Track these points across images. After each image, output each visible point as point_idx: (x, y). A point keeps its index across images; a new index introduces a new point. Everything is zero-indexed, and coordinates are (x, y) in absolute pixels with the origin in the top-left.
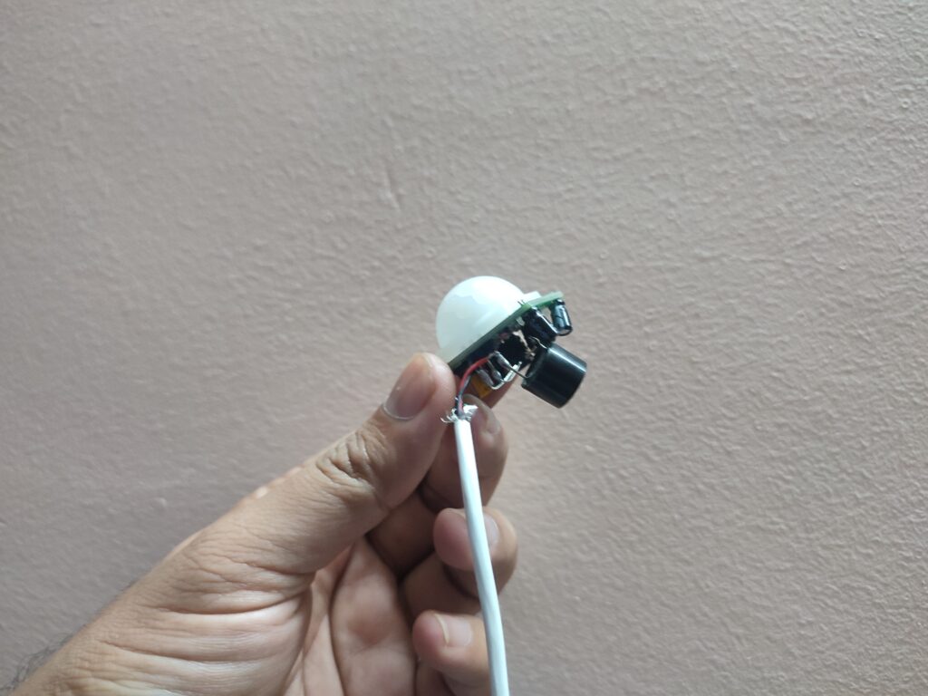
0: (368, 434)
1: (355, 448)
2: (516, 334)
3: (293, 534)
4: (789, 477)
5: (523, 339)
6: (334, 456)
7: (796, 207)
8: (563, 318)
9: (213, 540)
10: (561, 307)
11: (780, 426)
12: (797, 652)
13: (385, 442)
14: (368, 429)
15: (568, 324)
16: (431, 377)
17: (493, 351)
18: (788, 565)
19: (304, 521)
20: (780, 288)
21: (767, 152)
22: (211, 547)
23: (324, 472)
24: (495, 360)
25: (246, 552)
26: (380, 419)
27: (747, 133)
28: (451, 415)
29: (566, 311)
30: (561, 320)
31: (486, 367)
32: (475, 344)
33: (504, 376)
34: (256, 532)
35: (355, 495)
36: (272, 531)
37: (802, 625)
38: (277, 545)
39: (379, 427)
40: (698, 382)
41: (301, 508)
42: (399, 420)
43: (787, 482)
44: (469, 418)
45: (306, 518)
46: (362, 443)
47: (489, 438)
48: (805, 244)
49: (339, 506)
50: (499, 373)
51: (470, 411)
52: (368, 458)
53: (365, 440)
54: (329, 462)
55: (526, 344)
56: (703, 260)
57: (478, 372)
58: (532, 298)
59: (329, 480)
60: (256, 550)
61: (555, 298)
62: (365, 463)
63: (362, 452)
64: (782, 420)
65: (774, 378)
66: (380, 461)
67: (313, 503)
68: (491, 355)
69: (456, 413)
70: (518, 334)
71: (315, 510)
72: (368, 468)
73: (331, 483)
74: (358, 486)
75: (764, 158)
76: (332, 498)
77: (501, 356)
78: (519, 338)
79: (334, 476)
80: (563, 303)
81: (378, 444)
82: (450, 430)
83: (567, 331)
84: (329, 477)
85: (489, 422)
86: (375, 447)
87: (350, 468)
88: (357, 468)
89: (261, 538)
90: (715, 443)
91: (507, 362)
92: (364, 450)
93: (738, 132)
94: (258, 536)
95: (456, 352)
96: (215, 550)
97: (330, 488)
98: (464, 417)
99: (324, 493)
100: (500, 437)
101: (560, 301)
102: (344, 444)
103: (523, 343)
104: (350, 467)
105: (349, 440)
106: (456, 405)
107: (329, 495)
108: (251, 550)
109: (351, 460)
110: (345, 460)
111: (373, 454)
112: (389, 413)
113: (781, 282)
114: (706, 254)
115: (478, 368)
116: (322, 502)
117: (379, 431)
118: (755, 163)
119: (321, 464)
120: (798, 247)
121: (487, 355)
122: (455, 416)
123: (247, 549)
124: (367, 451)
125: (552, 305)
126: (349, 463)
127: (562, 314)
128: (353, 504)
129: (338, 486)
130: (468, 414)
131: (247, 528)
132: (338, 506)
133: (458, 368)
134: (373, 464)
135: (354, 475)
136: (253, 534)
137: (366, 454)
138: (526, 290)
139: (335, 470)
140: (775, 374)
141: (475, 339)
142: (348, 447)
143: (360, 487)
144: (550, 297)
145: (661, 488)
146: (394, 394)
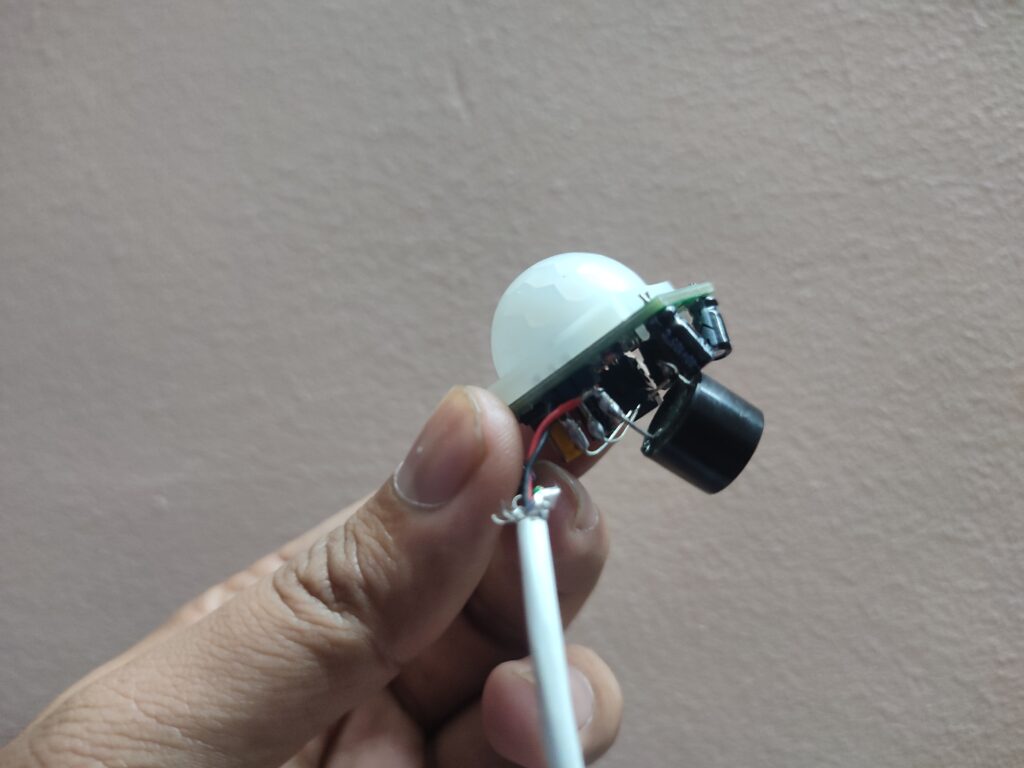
0: (364, 533)
1: (340, 557)
2: (629, 354)
3: (221, 714)
4: (987, 470)
5: (642, 365)
6: (303, 566)
7: (997, 114)
8: (716, 329)
9: (76, 721)
10: (710, 309)
11: (975, 402)
12: (993, 699)
13: (393, 549)
14: (365, 521)
15: (725, 340)
16: (478, 432)
17: (589, 386)
18: (983, 585)
19: (242, 692)
20: (977, 219)
21: (959, 41)
22: (73, 736)
23: (284, 597)
24: (594, 402)
25: (134, 749)
26: (386, 505)
27: (931, 16)
28: (510, 509)
29: (720, 315)
30: (713, 331)
31: (577, 415)
32: (558, 372)
33: (608, 433)
34: (153, 709)
35: (336, 644)
36: (184, 709)
37: (1001, 664)
38: (191, 737)
39: (384, 521)
40: (866, 344)
41: (237, 665)
42: (419, 509)
43: (984, 476)
44: (545, 512)
45: (246, 686)
46: (353, 547)
47: (578, 539)
48: (1010, 162)
49: (309, 663)
50: (600, 427)
51: (546, 499)
52: (361, 576)
53: (358, 542)
54: (293, 578)
55: (647, 373)
56: (873, 183)
57: (564, 423)
58: (663, 293)
59: (290, 612)
60: (150, 745)
61: (702, 293)
62: (356, 587)
63: (351, 564)
64: (978, 394)
65: (969, 340)
66: (382, 582)
67: (261, 658)
68: (586, 394)
69: (521, 503)
70: (635, 355)
71: (263, 670)
72: (360, 596)
73: (294, 620)
74: (341, 625)
75: (955, 48)
76: (294, 649)
77: (604, 394)
78: (635, 362)
79: (301, 607)
80: (714, 303)
81: (380, 551)
82: (511, 533)
83: (723, 351)
84: (291, 608)
85: (581, 512)
86: (375, 556)
87: (329, 594)
88: (341, 594)
89: (162, 723)
90: (888, 425)
91: (616, 407)
92: (355, 560)
93: (920, 14)
94: (156, 717)
95: (523, 386)
96: (79, 744)
97: (291, 629)
98: (534, 511)
99: (281, 637)
100: (599, 533)
101: (710, 298)
102: (321, 546)
103: (642, 370)
104: (330, 590)
105: (332, 538)
106: (521, 490)
107: (291, 643)
108: (142, 744)
109: (332, 577)
110: (321, 576)
111: (370, 570)
112: (401, 494)
113: (979, 212)
114: (877, 175)
115: (563, 417)
116: (276, 655)
117: (382, 527)
118: (942, 55)
119: (280, 582)
120: (1000, 166)
121: (579, 393)
122: (517, 511)
123: (135, 744)
124: (359, 563)
125: (695, 307)
126: (328, 582)
127: (714, 321)
128: (332, 659)
129: (305, 626)
130: (543, 507)
131: (137, 702)
132: (305, 663)
133: (528, 413)
134: (369, 587)
135: (335, 605)
136: (148, 715)
137: (357, 568)
138: (650, 278)
139: (302, 595)
140: (970, 334)
141: (559, 364)
142: (329, 551)
143: (346, 630)
144: (693, 291)
145: (815, 484)
146: (412, 458)
